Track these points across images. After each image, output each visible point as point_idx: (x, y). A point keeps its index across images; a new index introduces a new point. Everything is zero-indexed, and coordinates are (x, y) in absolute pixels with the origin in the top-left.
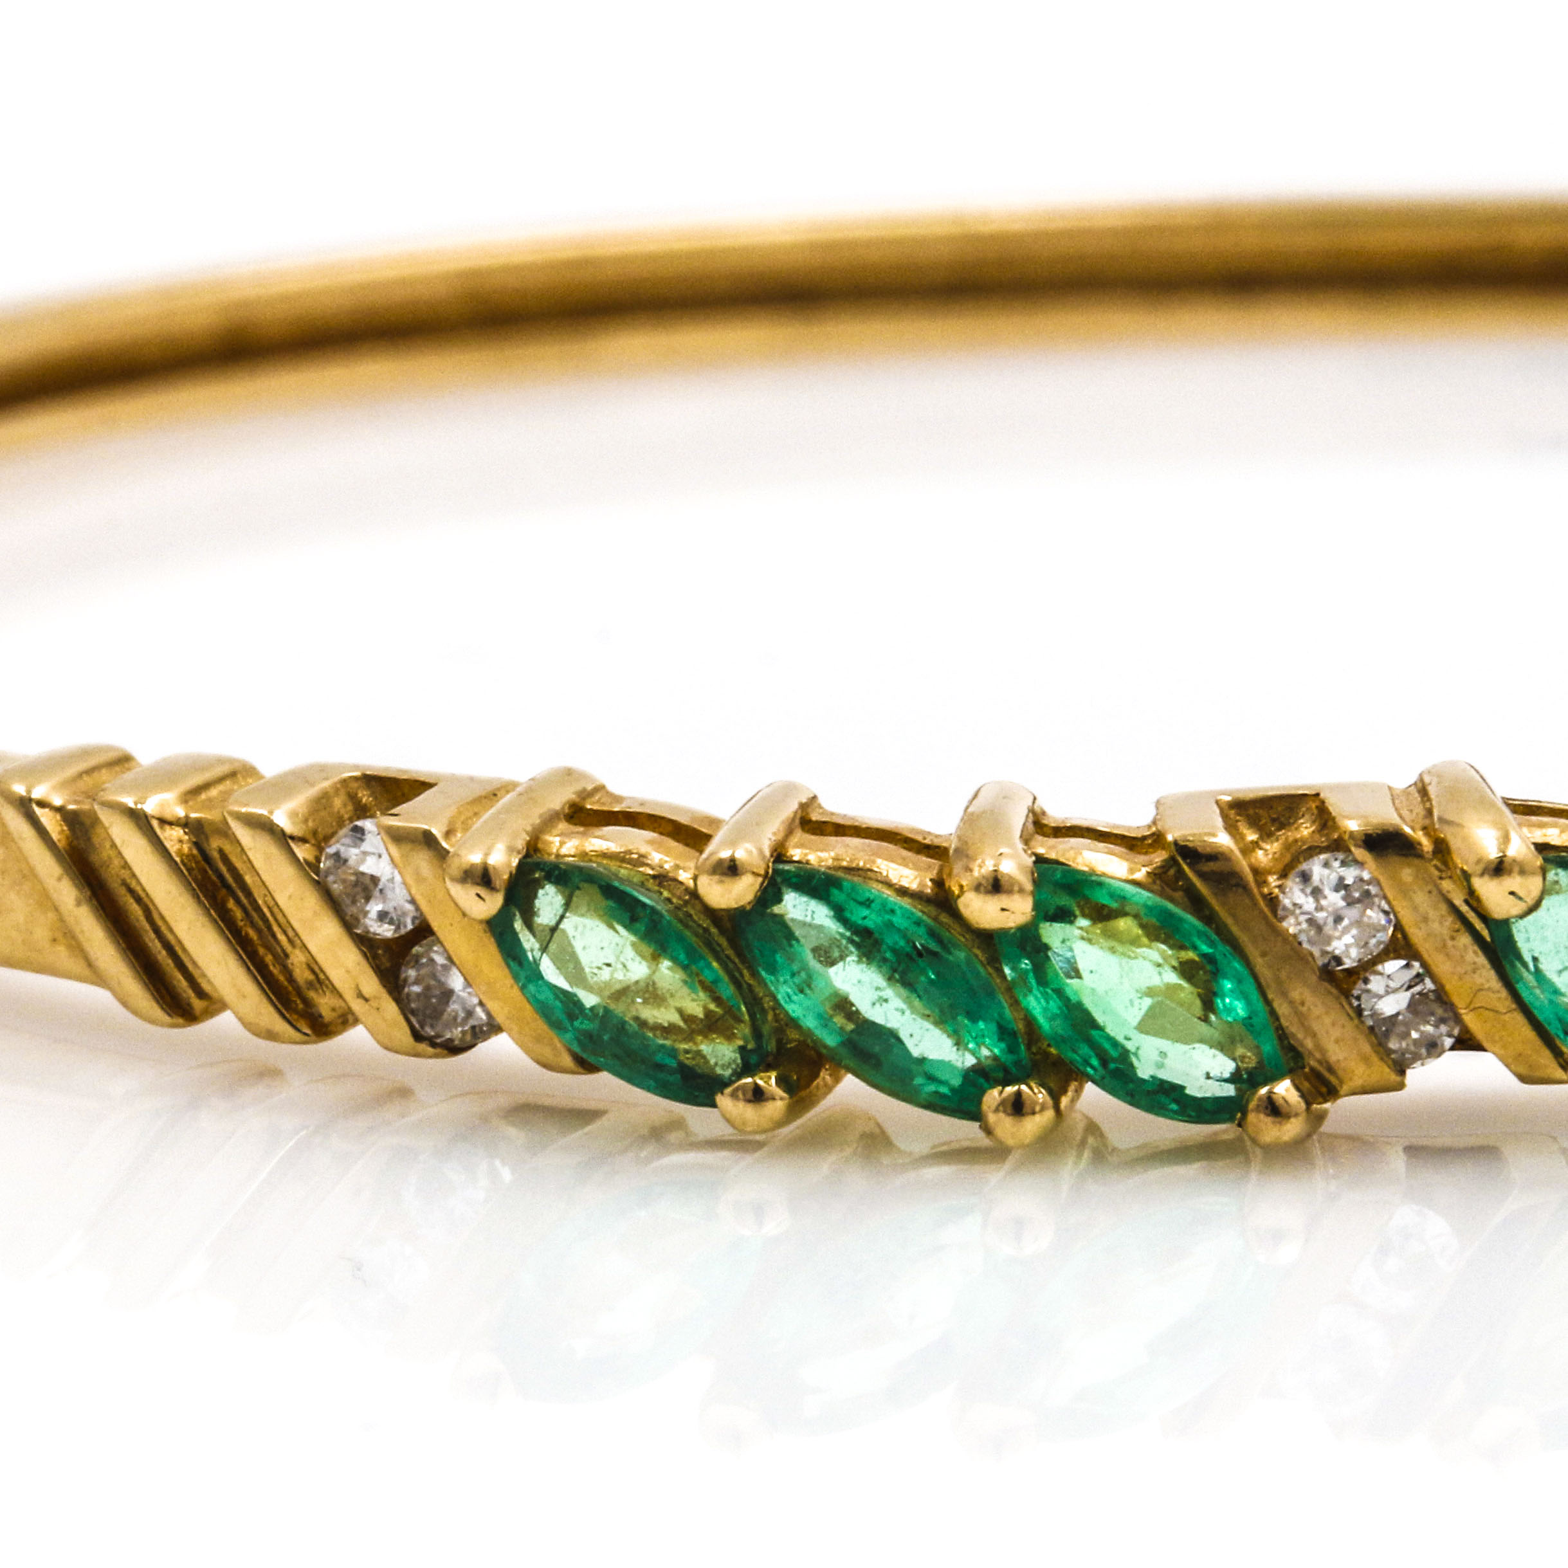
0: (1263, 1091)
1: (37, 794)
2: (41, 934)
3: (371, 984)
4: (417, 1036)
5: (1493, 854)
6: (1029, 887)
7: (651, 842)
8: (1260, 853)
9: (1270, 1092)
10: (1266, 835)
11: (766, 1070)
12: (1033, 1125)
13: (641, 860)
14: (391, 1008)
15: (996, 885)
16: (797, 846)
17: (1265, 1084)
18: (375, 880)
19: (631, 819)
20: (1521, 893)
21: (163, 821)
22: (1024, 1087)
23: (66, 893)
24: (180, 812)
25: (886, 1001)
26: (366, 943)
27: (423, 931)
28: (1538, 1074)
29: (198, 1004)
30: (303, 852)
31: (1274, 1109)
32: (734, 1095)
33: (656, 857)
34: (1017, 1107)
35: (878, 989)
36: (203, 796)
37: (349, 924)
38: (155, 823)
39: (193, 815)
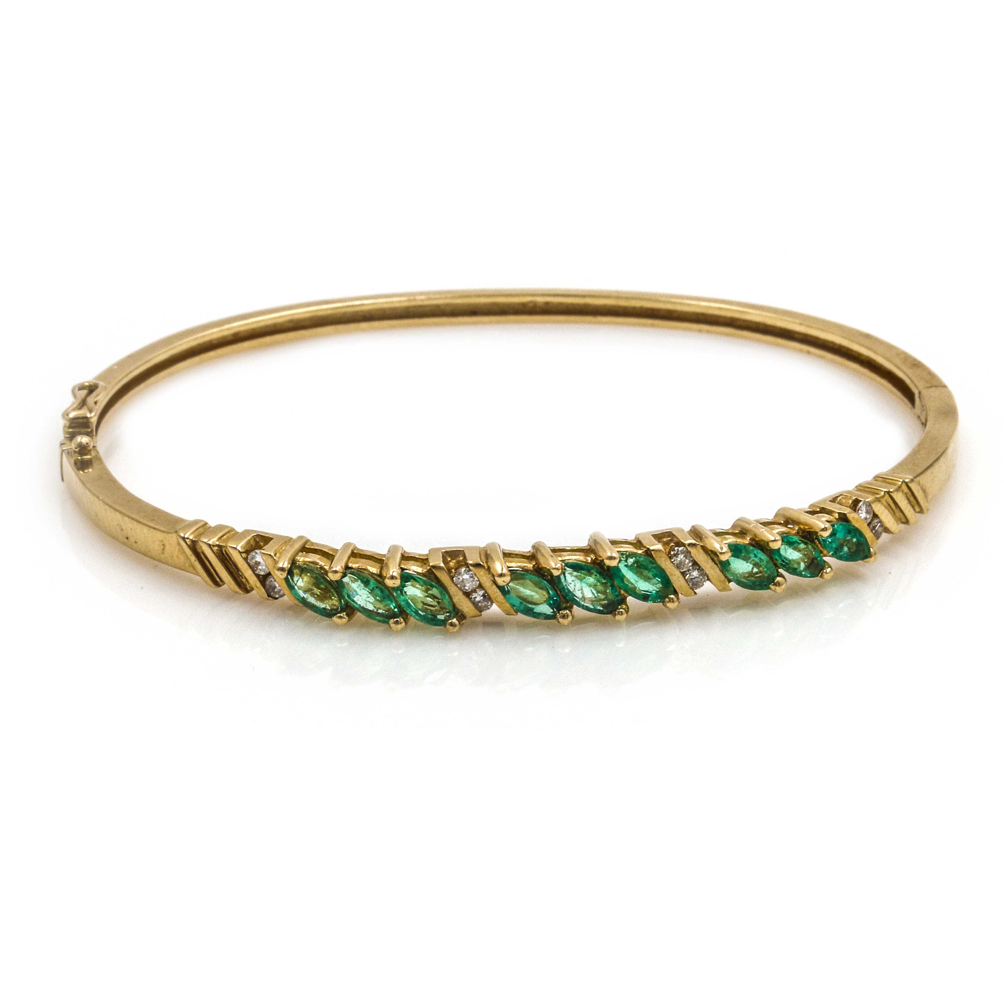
0: (450, 621)
1: (186, 536)
2: (187, 565)
3: (259, 584)
4: (269, 595)
5: (500, 572)
6: (399, 578)
7: (319, 559)
8: (451, 563)
9: (452, 622)
10: (452, 559)
11: (343, 612)
12: (400, 627)
13: (316, 564)
14: (263, 590)
15: (392, 577)
16: (350, 563)
17: (450, 620)
18: (260, 562)
19: (315, 551)
20: (505, 581)
21: (213, 546)
22: (398, 619)
23: (193, 558)
24: (217, 543)
25: (369, 597)
26: (258, 576)
27: (269, 574)
28: (510, 613)
29: (221, 583)
30: (244, 555)
31: (452, 624)
32: (336, 617)
33: (320, 563)
34: (397, 623)
35: (367, 595)
36: (223, 538)
37: (254, 571)
38: (212, 546)
39: (220, 544)
